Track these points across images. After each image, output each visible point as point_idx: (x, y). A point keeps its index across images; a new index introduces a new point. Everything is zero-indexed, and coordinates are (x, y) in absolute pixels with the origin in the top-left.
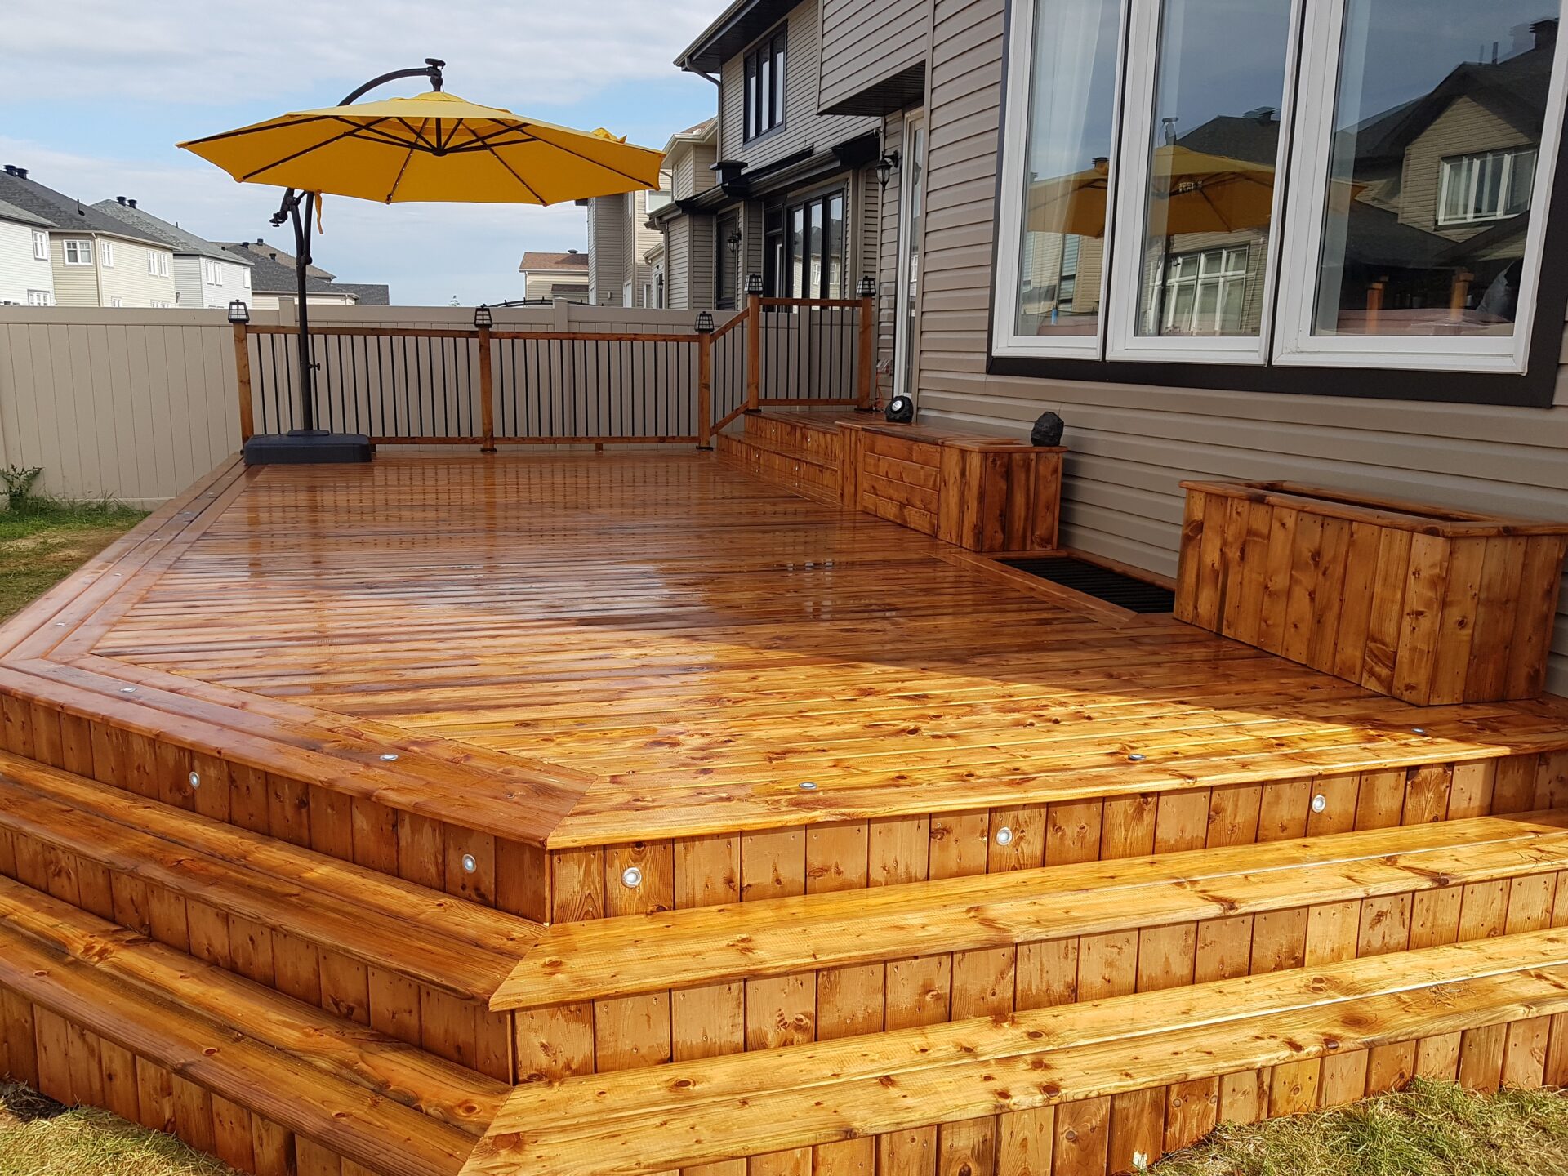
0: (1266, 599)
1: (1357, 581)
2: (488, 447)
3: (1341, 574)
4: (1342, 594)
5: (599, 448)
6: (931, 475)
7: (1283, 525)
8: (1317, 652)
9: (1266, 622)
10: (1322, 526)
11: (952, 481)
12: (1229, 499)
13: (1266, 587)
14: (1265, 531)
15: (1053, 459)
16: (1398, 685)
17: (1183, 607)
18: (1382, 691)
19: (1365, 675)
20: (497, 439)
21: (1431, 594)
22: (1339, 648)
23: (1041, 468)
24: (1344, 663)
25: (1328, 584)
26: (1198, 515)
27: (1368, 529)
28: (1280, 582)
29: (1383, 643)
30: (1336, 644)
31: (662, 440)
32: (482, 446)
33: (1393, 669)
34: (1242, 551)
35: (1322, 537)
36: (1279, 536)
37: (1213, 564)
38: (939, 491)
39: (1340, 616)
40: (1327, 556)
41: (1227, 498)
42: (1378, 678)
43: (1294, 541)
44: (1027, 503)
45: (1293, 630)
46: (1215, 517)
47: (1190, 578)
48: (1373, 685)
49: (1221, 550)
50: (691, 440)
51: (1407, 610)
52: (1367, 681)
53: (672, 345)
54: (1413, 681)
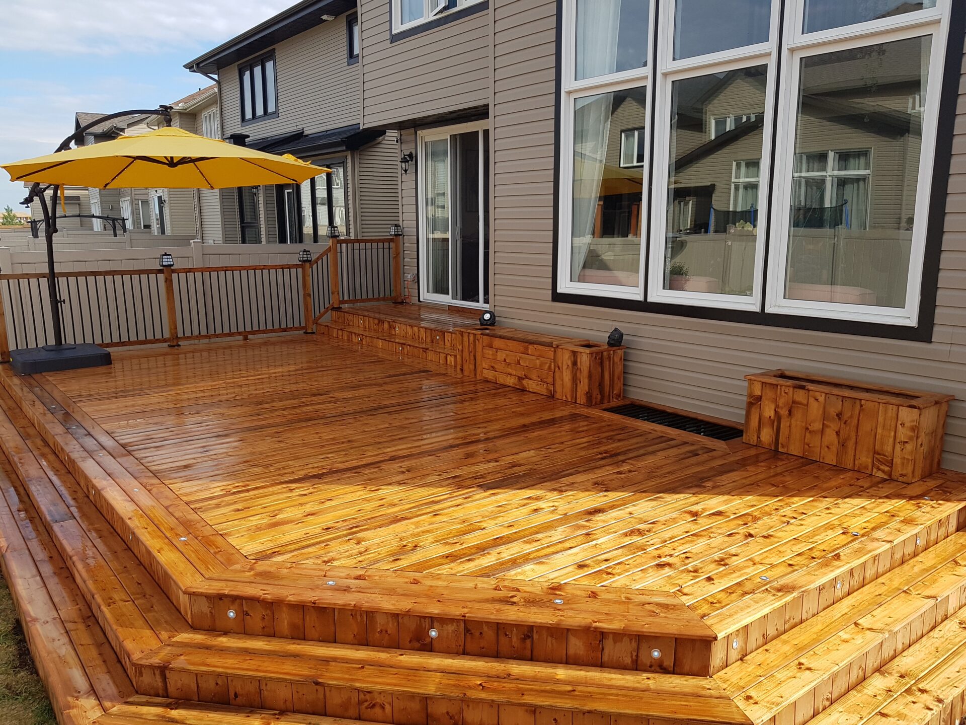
0: (807, 434)
1: (866, 426)
2: (175, 344)
3: (856, 424)
4: (857, 432)
5: (246, 338)
6: (547, 363)
7: (817, 400)
8: (843, 460)
9: (808, 445)
10: (842, 401)
11: (565, 367)
12: (779, 387)
13: (807, 429)
14: (805, 402)
15: (620, 353)
16: (895, 475)
17: (750, 437)
18: (886, 477)
19: (875, 470)
20: (180, 338)
21: (912, 434)
22: (857, 458)
23: (615, 358)
24: (861, 464)
25: (848, 428)
26: (758, 392)
27: (871, 404)
28: (817, 426)
29: (885, 456)
30: (855, 456)
31: (284, 330)
32: (169, 343)
33: (891, 467)
34: (790, 411)
35: (842, 405)
36: (814, 405)
37: (770, 417)
38: (554, 372)
39: (856, 443)
40: (846, 416)
41: (777, 385)
42: (883, 471)
43: (824, 407)
44: (610, 377)
45: (826, 449)
46: (769, 393)
47: (754, 422)
48: (880, 474)
49: (775, 410)
50: (301, 328)
51: (898, 441)
52: (876, 473)
53: (286, 271)
54: (904, 472)
